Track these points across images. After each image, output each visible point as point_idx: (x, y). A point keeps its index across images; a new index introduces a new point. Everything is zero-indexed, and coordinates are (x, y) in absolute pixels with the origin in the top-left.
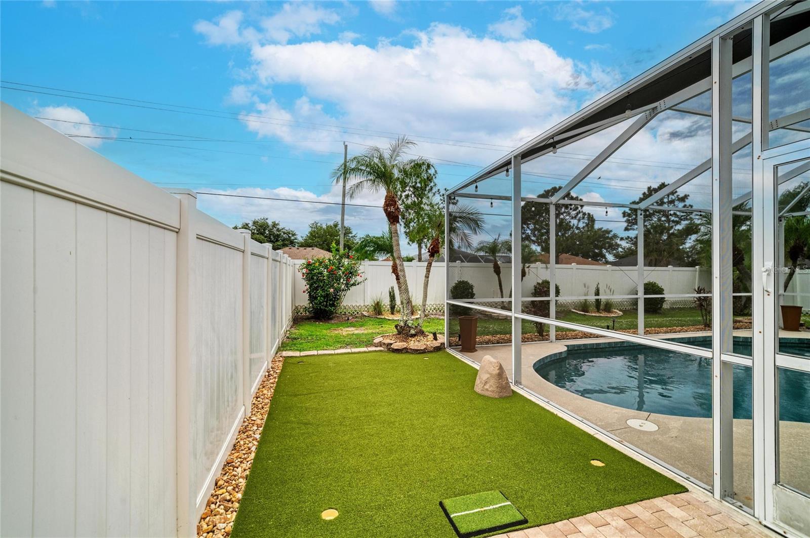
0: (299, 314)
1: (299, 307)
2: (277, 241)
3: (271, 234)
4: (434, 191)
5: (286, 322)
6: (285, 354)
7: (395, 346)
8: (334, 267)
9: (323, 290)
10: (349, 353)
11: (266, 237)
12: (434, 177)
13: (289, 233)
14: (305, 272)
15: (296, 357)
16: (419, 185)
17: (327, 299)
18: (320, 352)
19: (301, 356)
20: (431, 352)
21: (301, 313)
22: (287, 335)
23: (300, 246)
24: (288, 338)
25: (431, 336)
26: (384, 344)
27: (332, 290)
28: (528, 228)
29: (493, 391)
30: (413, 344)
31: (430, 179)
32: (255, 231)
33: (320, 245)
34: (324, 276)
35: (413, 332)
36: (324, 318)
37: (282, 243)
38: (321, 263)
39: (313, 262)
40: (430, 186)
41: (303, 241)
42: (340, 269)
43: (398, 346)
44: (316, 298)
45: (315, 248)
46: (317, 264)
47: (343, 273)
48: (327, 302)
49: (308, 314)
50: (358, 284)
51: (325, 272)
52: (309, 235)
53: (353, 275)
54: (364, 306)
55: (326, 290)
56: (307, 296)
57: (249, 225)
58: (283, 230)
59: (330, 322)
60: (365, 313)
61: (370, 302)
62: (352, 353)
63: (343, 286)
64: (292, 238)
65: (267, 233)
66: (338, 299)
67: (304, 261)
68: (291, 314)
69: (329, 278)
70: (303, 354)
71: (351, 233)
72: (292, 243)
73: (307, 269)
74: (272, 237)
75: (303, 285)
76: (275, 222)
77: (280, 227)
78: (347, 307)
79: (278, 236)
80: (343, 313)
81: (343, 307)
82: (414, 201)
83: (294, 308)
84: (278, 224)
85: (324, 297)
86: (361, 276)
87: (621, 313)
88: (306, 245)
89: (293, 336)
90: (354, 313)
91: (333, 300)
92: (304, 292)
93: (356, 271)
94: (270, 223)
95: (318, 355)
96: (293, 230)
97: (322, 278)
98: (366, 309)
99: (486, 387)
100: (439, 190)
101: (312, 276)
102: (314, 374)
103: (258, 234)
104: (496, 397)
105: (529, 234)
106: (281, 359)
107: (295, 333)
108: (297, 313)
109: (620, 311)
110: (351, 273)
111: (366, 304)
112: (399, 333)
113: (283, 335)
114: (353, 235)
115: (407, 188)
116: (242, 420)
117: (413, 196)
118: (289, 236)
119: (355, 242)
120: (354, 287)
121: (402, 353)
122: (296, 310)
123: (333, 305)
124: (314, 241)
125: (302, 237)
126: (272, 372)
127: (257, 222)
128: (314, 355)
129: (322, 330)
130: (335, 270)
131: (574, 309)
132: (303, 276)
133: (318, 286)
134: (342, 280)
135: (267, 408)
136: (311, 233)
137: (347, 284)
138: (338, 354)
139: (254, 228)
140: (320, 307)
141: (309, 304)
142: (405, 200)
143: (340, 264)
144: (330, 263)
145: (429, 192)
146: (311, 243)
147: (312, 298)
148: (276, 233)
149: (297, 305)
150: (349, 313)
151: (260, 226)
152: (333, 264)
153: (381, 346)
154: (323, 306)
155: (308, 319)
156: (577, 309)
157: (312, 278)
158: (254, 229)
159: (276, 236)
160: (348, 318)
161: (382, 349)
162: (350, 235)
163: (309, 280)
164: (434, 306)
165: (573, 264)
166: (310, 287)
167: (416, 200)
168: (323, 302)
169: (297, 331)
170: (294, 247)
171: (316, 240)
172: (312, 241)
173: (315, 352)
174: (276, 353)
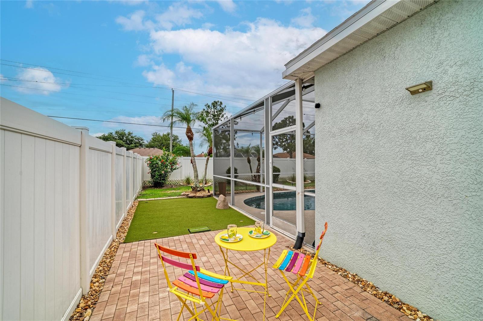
0: (146, 185)
1: (146, 181)
2: (131, 144)
3: (127, 140)
4: (224, 117)
5: (139, 187)
6: (139, 200)
7: (190, 195)
8: (164, 160)
9: (159, 172)
10: (169, 199)
11: (124, 141)
12: (224, 109)
13: (139, 139)
14: (149, 163)
15: (144, 201)
16: (216, 113)
17: (161, 177)
18: (155, 199)
19: (146, 201)
20: (206, 197)
21: (147, 184)
22: (140, 194)
23: (146, 147)
24: (140, 195)
25: (207, 191)
26: (185, 195)
27: (163, 172)
28: (277, 138)
29: (221, 207)
30: (198, 194)
31: (222, 110)
32: (117, 138)
33: (159, 146)
34: (159, 165)
35: (199, 189)
36: (159, 187)
37: (134, 145)
38: (158, 158)
39: (153, 158)
40: (222, 114)
41: (148, 144)
42: (168, 161)
43: (191, 195)
44: (155, 176)
45: (156, 148)
46: (155, 159)
47: (169, 163)
48: (160, 178)
49: (150, 185)
50: (177, 169)
51: (160, 163)
52: (152, 140)
53: (174, 164)
54: (181, 180)
55: (160, 172)
56: (150, 175)
57: (113, 134)
58: (135, 137)
59: (162, 188)
60: (181, 184)
61: (184, 178)
62: (170, 199)
63: (169, 170)
64: (141, 142)
65: (125, 139)
66: (167, 177)
67: (148, 157)
68: (141, 185)
69: (162, 166)
70: (147, 200)
71: (178, 139)
72: (141, 145)
73: (150, 161)
74: (128, 141)
75: (148, 170)
76: (130, 132)
77: (133, 135)
78: (172, 181)
79: (132, 141)
80: (170, 184)
81: (169, 181)
82: (214, 122)
83: (143, 182)
84: (132, 133)
85: (159, 176)
86: (179, 165)
87: (310, 182)
88: (150, 146)
89: (143, 194)
90: (175, 184)
91: (164, 177)
92: (148, 173)
93: (176, 162)
94: (126, 132)
95: (154, 200)
96: (141, 137)
97: (158, 166)
98: (182, 182)
99: (219, 206)
100: (227, 116)
101: (153, 165)
102: (152, 206)
103: (119, 139)
104: (223, 209)
105: (278, 141)
106: (137, 202)
107: (144, 193)
108: (145, 185)
109: (310, 181)
110: (173, 163)
111: (182, 179)
112: (193, 190)
113: (138, 194)
114: (179, 140)
115: (210, 115)
116: (124, 218)
117: (213, 119)
118: (139, 141)
119: (181, 144)
120: (175, 170)
121: (193, 198)
122: (144, 183)
123: (164, 180)
124: (155, 144)
125: (147, 141)
126: (134, 206)
127: (118, 132)
128: (153, 200)
129: (158, 191)
130: (165, 162)
131: (289, 180)
132: (148, 165)
133: (156, 170)
134: (168, 167)
135: (133, 215)
136: (153, 139)
137: (171, 169)
138: (164, 199)
139: (116, 135)
140: (157, 181)
141: (151, 179)
142: (208, 122)
143: (167, 158)
144: (162, 158)
145: (222, 117)
146: (153, 145)
147: (153, 176)
148: (131, 139)
149: (144, 180)
150: (173, 184)
151: (120, 135)
152: (164, 159)
153: (184, 196)
154: (158, 180)
155: (151, 187)
156: (290, 180)
157: (153, 166)
158: (116, 137)
159: (130, 141)
160: (172, 186)
161: (184, 197)
162: (178, 140)
163: (151, 167)
164: (218, 180)
165: (288, 158)
166: (152, 171)
167: (215, 122)
168: (158, 178)
169: (145, 192)
170: (142, 147)
171: (156, 143)
172: (153, 144)
173: (153, 199)
174: (135, 200)
